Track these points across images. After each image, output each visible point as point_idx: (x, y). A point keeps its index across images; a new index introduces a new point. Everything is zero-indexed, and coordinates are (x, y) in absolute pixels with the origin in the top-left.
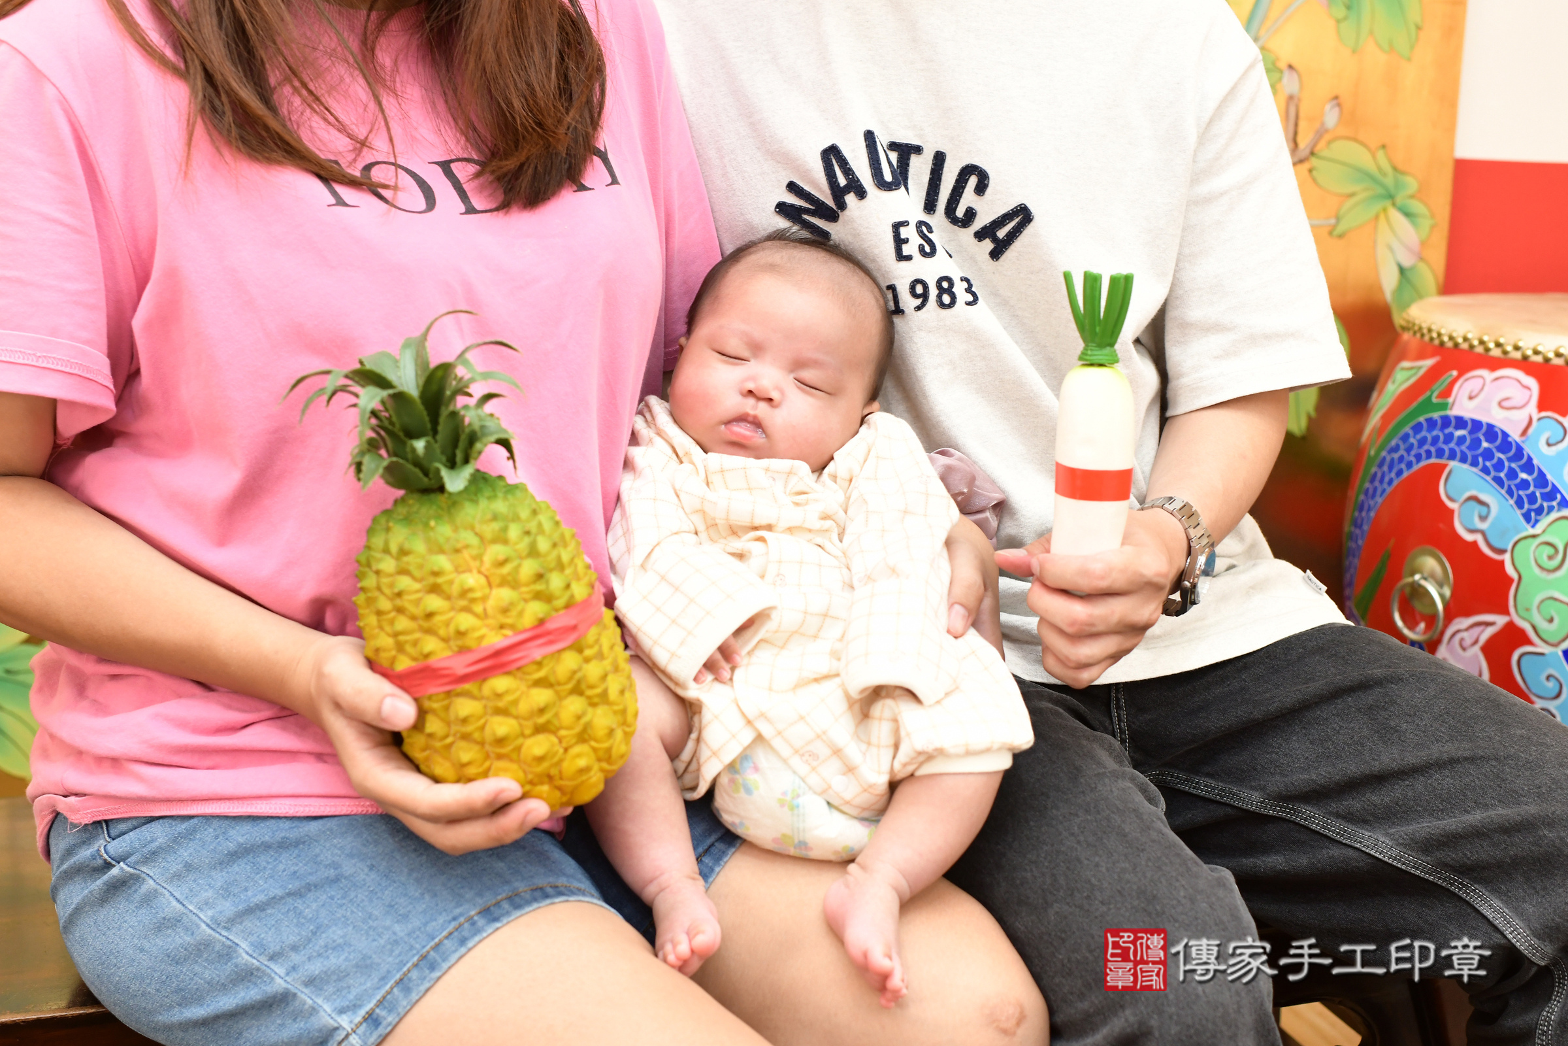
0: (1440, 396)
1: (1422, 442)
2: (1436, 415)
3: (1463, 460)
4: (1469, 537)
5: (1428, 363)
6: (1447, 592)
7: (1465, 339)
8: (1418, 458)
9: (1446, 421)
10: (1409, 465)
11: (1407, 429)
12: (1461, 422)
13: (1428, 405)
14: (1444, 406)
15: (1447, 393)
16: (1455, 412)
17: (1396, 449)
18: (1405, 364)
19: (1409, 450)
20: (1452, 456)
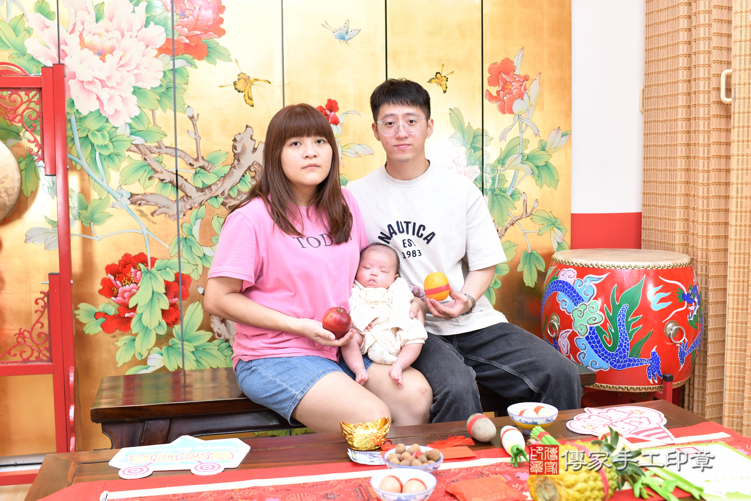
0: (557, 275)
1: (553, 287)
2: (555, 280)
3: (561, 291)
4: (563, 310)
5: (555, 267)
6: (559, 324)
7: (562, 261)
8: (552, 291)
9: (557, 281)
10: (550, 293)
11: (550, 284)
12: (560, 282)
13: (554, 278)
14: (557, 278)
15: (558, 275)
16: (559, 279)
17: (548, 289)
18: (551, 268)
19: (550, 289)
20: (559, 291)
